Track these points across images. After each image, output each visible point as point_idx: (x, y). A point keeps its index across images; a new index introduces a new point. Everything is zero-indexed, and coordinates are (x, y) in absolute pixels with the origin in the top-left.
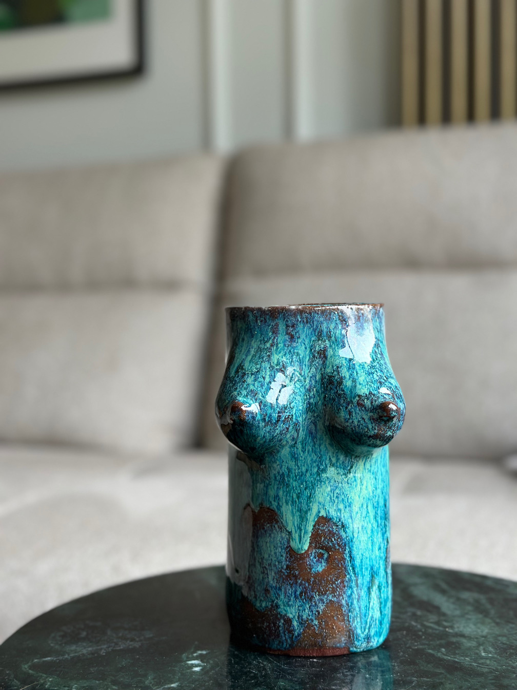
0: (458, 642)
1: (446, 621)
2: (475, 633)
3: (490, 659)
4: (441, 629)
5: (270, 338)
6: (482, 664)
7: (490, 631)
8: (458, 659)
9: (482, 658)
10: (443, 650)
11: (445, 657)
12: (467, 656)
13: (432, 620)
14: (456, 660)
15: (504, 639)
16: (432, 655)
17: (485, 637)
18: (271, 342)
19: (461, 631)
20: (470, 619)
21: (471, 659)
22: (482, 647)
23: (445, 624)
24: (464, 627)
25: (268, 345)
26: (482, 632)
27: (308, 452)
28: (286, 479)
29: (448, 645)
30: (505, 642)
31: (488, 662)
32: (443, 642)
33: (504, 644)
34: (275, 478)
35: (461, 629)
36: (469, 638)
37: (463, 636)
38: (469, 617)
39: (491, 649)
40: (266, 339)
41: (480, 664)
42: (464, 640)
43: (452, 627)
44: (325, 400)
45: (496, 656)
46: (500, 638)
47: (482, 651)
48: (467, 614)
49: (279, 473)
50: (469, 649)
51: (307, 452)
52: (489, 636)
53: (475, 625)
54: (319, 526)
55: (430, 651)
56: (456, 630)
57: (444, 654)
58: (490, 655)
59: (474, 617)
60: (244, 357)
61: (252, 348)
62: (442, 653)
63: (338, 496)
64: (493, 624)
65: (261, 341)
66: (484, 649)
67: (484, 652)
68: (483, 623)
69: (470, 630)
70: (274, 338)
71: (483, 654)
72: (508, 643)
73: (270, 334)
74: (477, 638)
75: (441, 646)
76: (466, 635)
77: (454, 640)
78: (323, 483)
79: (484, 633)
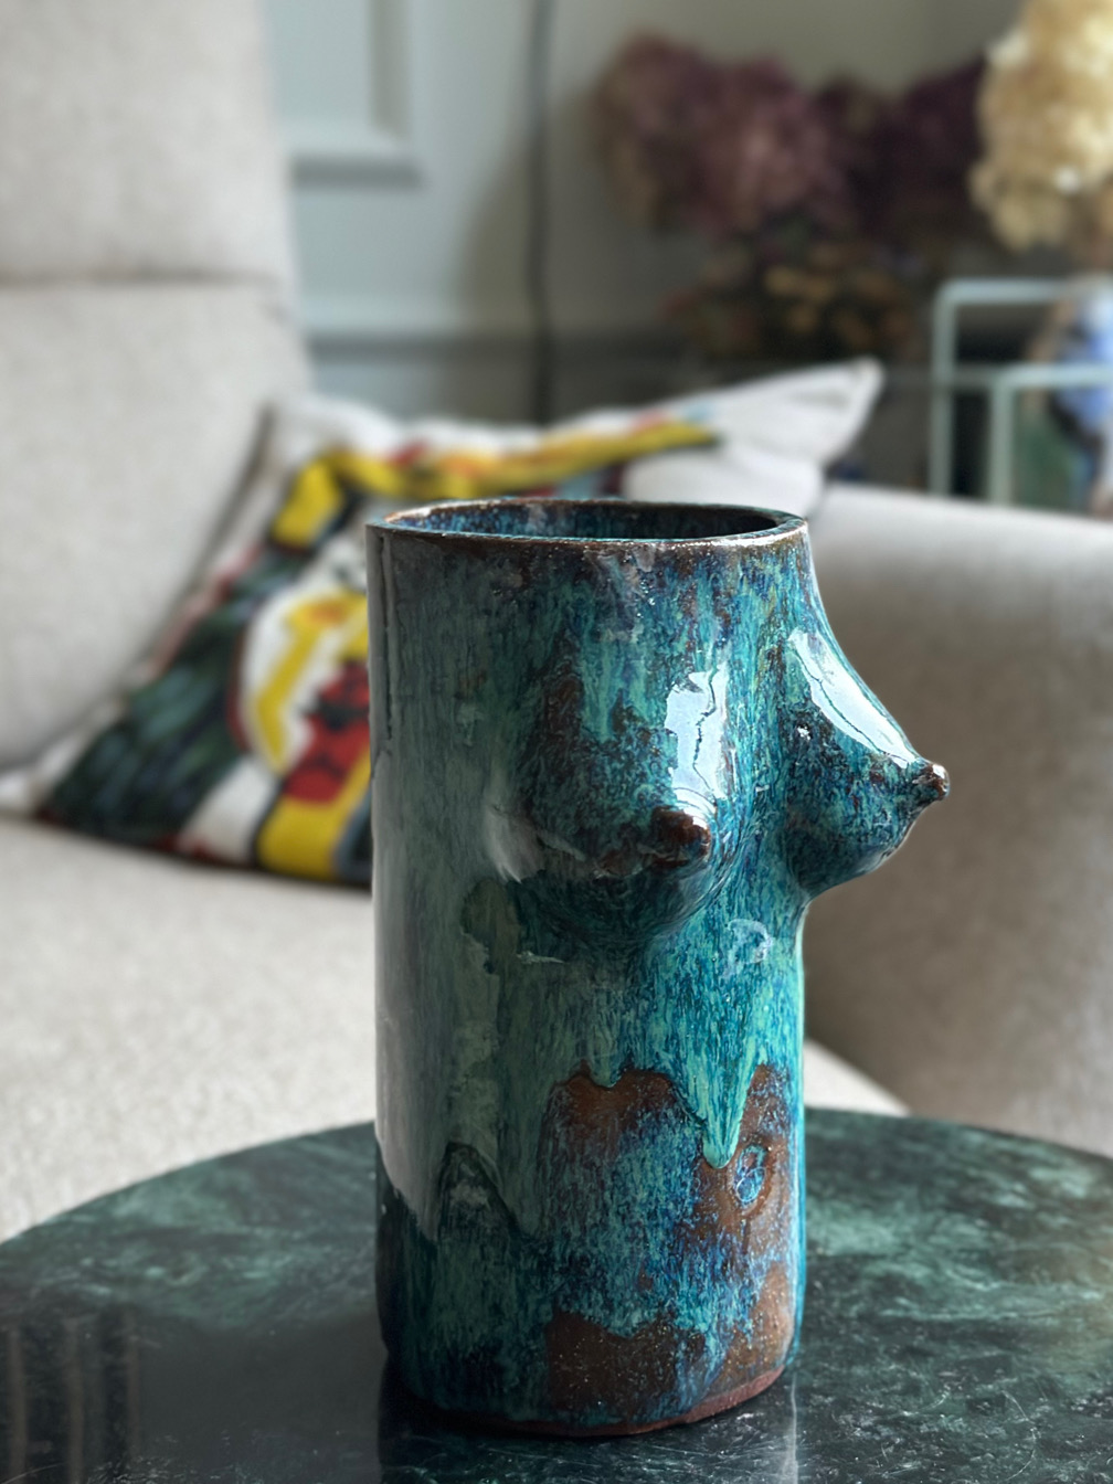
5: (682, 629)
25: (680, 647)
36: (890, 1258)
40: (670, 632)
52: (912, 1243)
56: (835, 1247)
57: (922, 1311)
60: (620, 684)
61: (638, 657)
62: (917, 1310)
65: (657, 636)
67: (975, 1282)
70: (692, 627)
71: (980, 1287)
72: (966, 1247)
73: (679, 616)
74: (901, 1254)
76: (873, 1253)
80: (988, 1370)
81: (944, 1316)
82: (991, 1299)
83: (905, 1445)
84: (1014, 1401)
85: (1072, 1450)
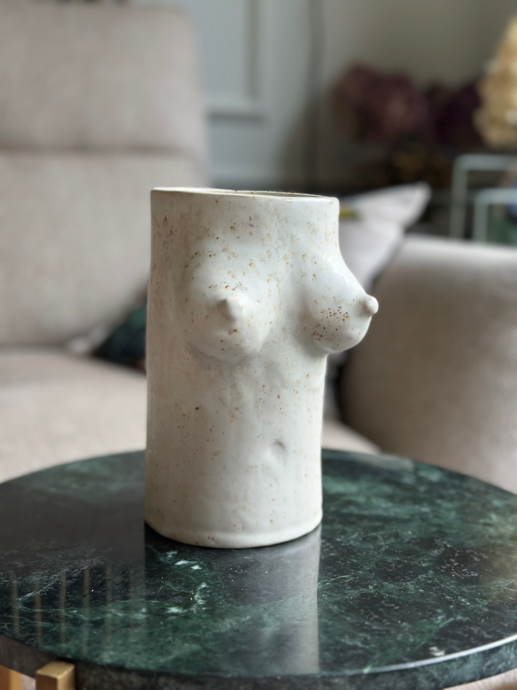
80: (375, 529)
81: (366, 513)
82: (386, 509)
83: (334, 549)
84: (381, 538)
85: (396, 553)
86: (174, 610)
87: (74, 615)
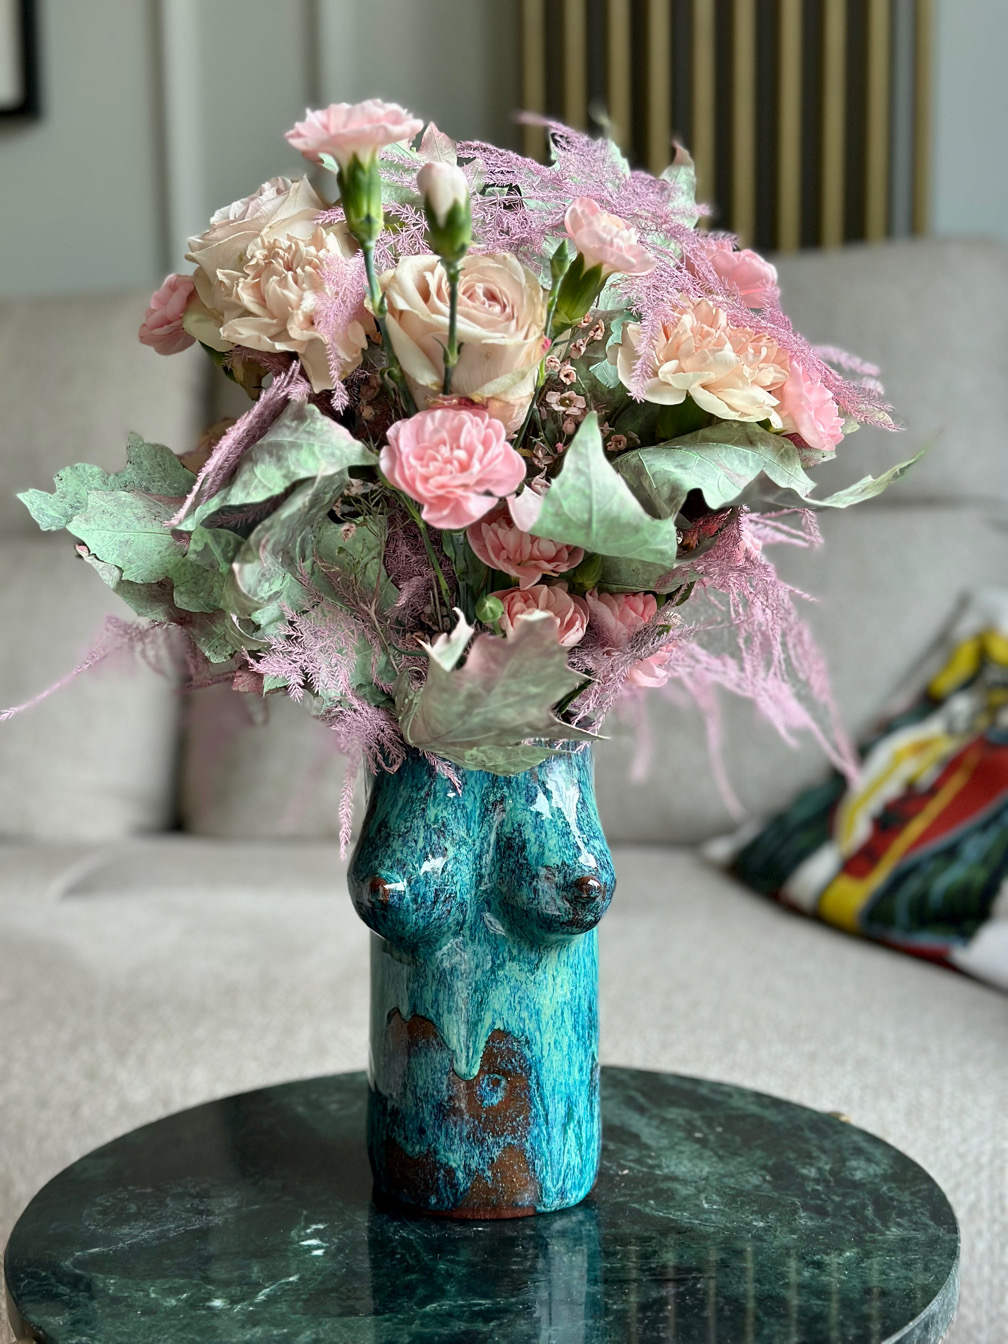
0: (669, 1189)
1: (650, 1157)
2: (692, 1174)
3: (716, 1212)
4: (645, 1170)
5: (426, 784)
6: (706, 1220)
7: (712, 1170)
8: (674, 1215)
9: (705, 1211)
10: (652, 1202)
11: (656, 1213)
12: (685, 1210)
13: (630, 1158)
14: (671, 1216)
15: (731, 1182)
16: (638, 1211)
17: (706, 1179)
18: (426, 789)
19: (672, 1173)
20: (682, 1152)
21: (691, 1214)
22: (703, 1196)
23: (650, 1161)
24: (676, 1165)
25: (423, 794)
26: (701, 1171)
27: (479, 941)
28: (448, 977)
29: (658, 1194)
30: (733, 1186)
31: (713, 1217)
32: (650, 1190)
33: (731, 1188)
34: (434, 976)
35: (673, 1168)
36: (685, 1182)
37: (674, 1178)
38: (682, 1148)
39: (715, 1197)
40: (419, 786)
41: (701, 1220)
42: (677, 1186)
43: (659, 1167)
44: (501, 870)
45: (722, 1207)
46: (726, 1180)
47: (704, 1202)
48: (677, 1144)
49: (438, 968)
50: (686, 1198)
51: (477, 940)
52: (711, 1178)
53: (690, 1160)
54: (494, 1042)
55: (635, 1206)
56: (666, 1171)
57: (652, 1208)
58: (715, 1207)
59: (688, 1148)
60: (389, 810)
61: (401, 796)
62: (651, 1208)
63: (520, 1000)
64: (715, 1159)
65: (412, 787)
66: (706, 1198)
67: (707, 1203)
68: (700, 1157)
69: (684, 1169)
70: (431, 784)
71: (706, 1206)
72: (737, 1187)
73: (426, 777)
74: (695, 1182)
75: (647, 1196)
76: (681, 1178)
77: (664, 1185)
78: (499, 983)
79: (704, 1174)
86: (218, 1303)
87: (106, 1285)
